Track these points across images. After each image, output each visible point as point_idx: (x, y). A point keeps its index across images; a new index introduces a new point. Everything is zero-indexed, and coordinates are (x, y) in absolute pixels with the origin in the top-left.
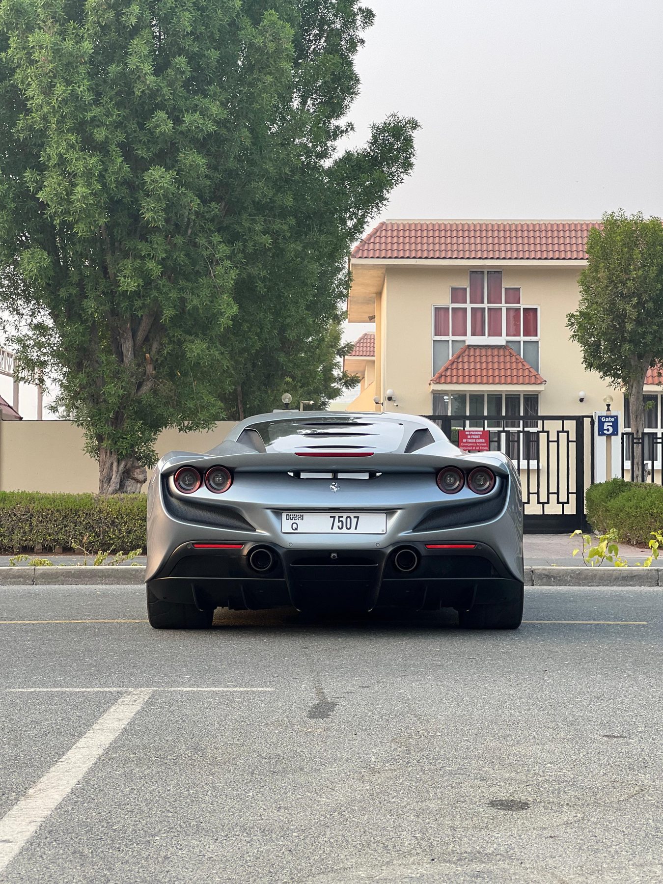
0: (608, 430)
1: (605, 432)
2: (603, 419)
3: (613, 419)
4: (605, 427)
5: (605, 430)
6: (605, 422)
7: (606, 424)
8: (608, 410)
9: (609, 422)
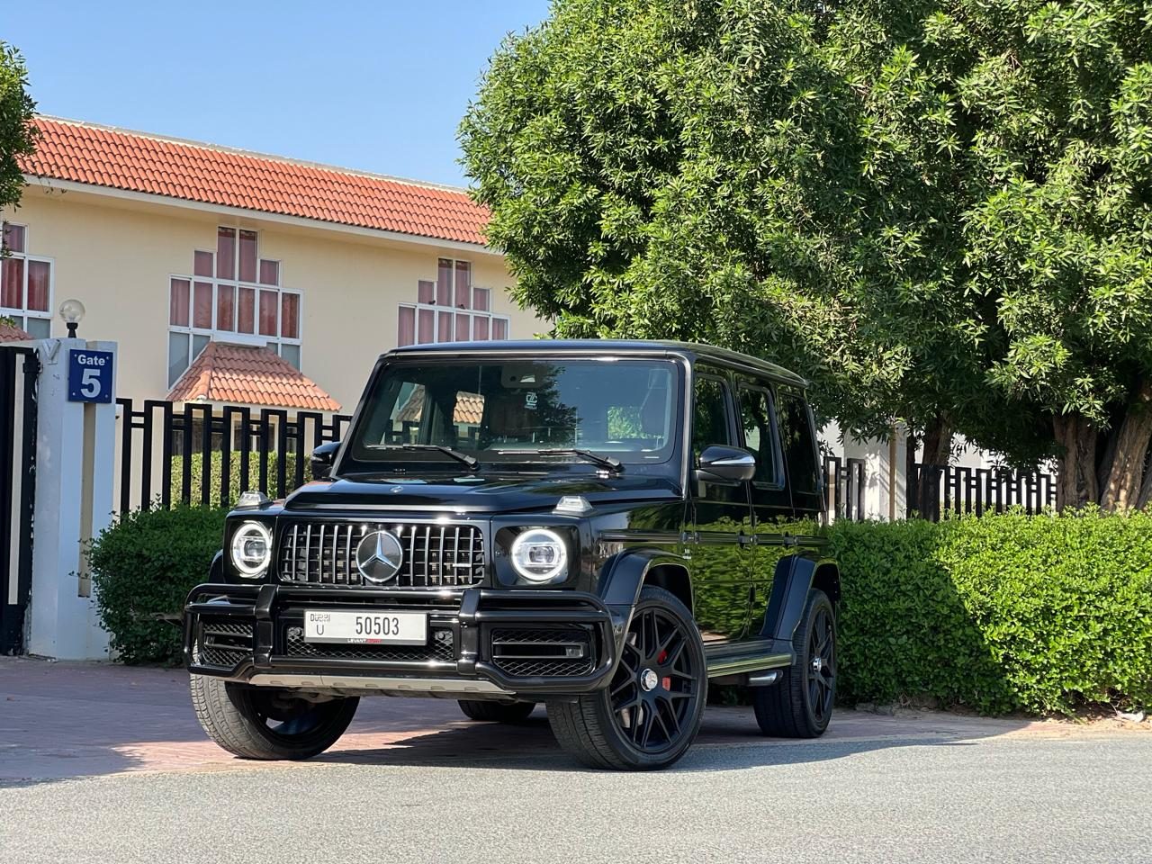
0: (91, 388)
1: (85, 392)
2: (82, 360)
3: (102, 362)
4: (86, 381)
5: (85, 387)
6: (86, 366)
7: (87, 372)
8: (72, 335)
9: (93, 367)
